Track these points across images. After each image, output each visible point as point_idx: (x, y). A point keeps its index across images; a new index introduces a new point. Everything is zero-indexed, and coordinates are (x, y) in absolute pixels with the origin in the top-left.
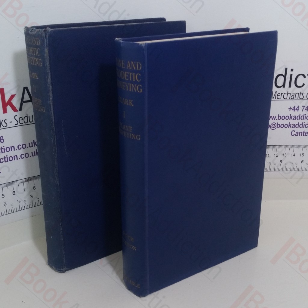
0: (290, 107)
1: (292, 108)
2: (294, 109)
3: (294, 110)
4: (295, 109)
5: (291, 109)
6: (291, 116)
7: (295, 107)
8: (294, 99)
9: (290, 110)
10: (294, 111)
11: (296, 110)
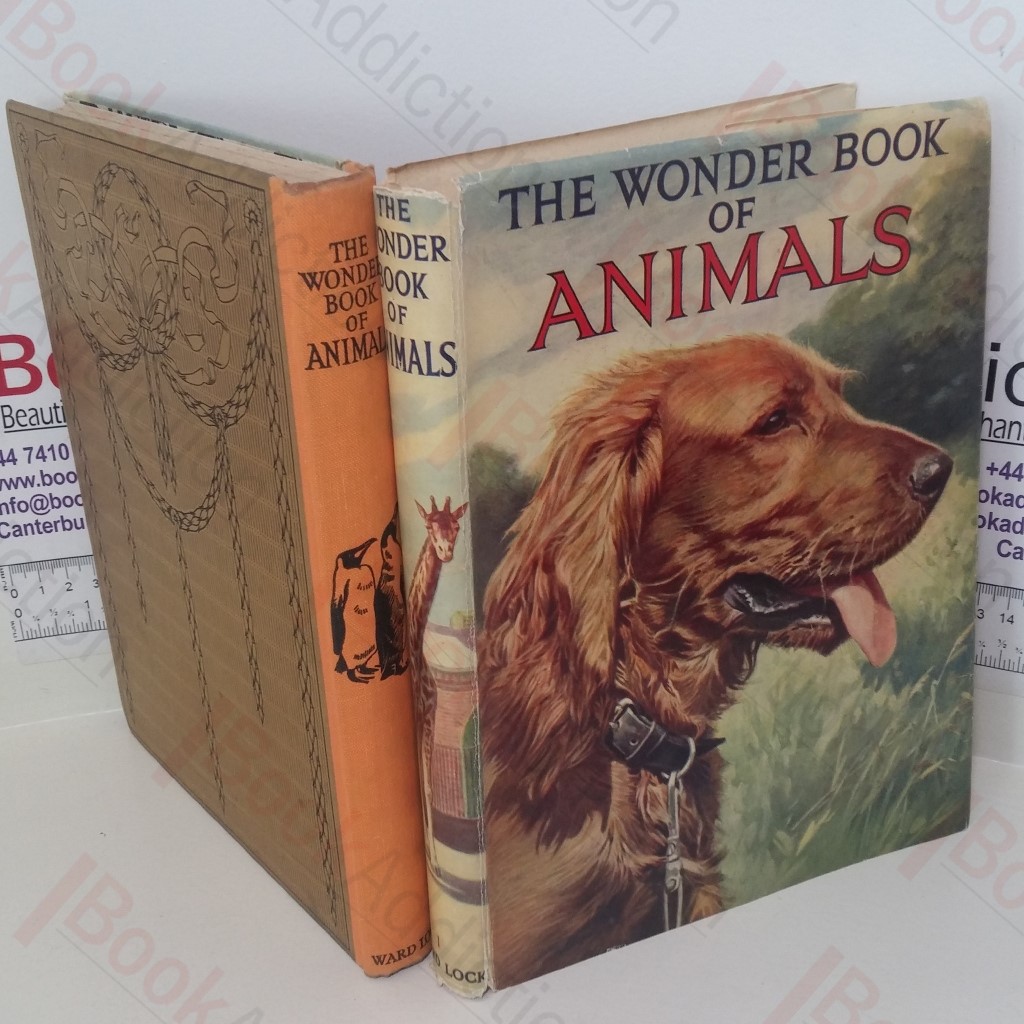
0: (993, 464)
1: (1000, 465)
2: (1005, 471)
3: (1007, 476)
4: (1011, 472)
5: (996, 469)
6: (996, 493)
7: (1008, 465)
8: (1005, 440)
9: (992, 474)
10: (1007, 478)
11: (1014, 475)
